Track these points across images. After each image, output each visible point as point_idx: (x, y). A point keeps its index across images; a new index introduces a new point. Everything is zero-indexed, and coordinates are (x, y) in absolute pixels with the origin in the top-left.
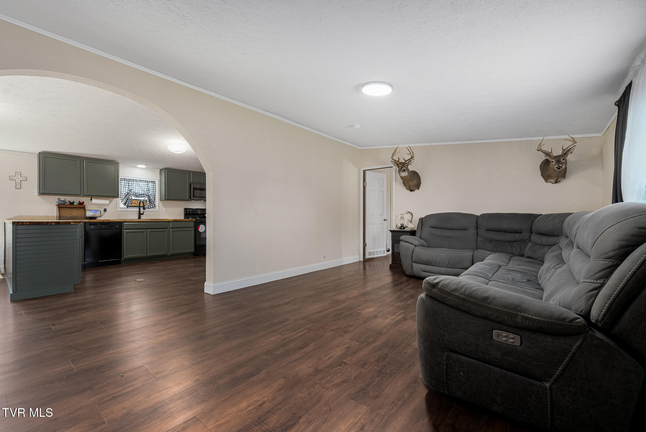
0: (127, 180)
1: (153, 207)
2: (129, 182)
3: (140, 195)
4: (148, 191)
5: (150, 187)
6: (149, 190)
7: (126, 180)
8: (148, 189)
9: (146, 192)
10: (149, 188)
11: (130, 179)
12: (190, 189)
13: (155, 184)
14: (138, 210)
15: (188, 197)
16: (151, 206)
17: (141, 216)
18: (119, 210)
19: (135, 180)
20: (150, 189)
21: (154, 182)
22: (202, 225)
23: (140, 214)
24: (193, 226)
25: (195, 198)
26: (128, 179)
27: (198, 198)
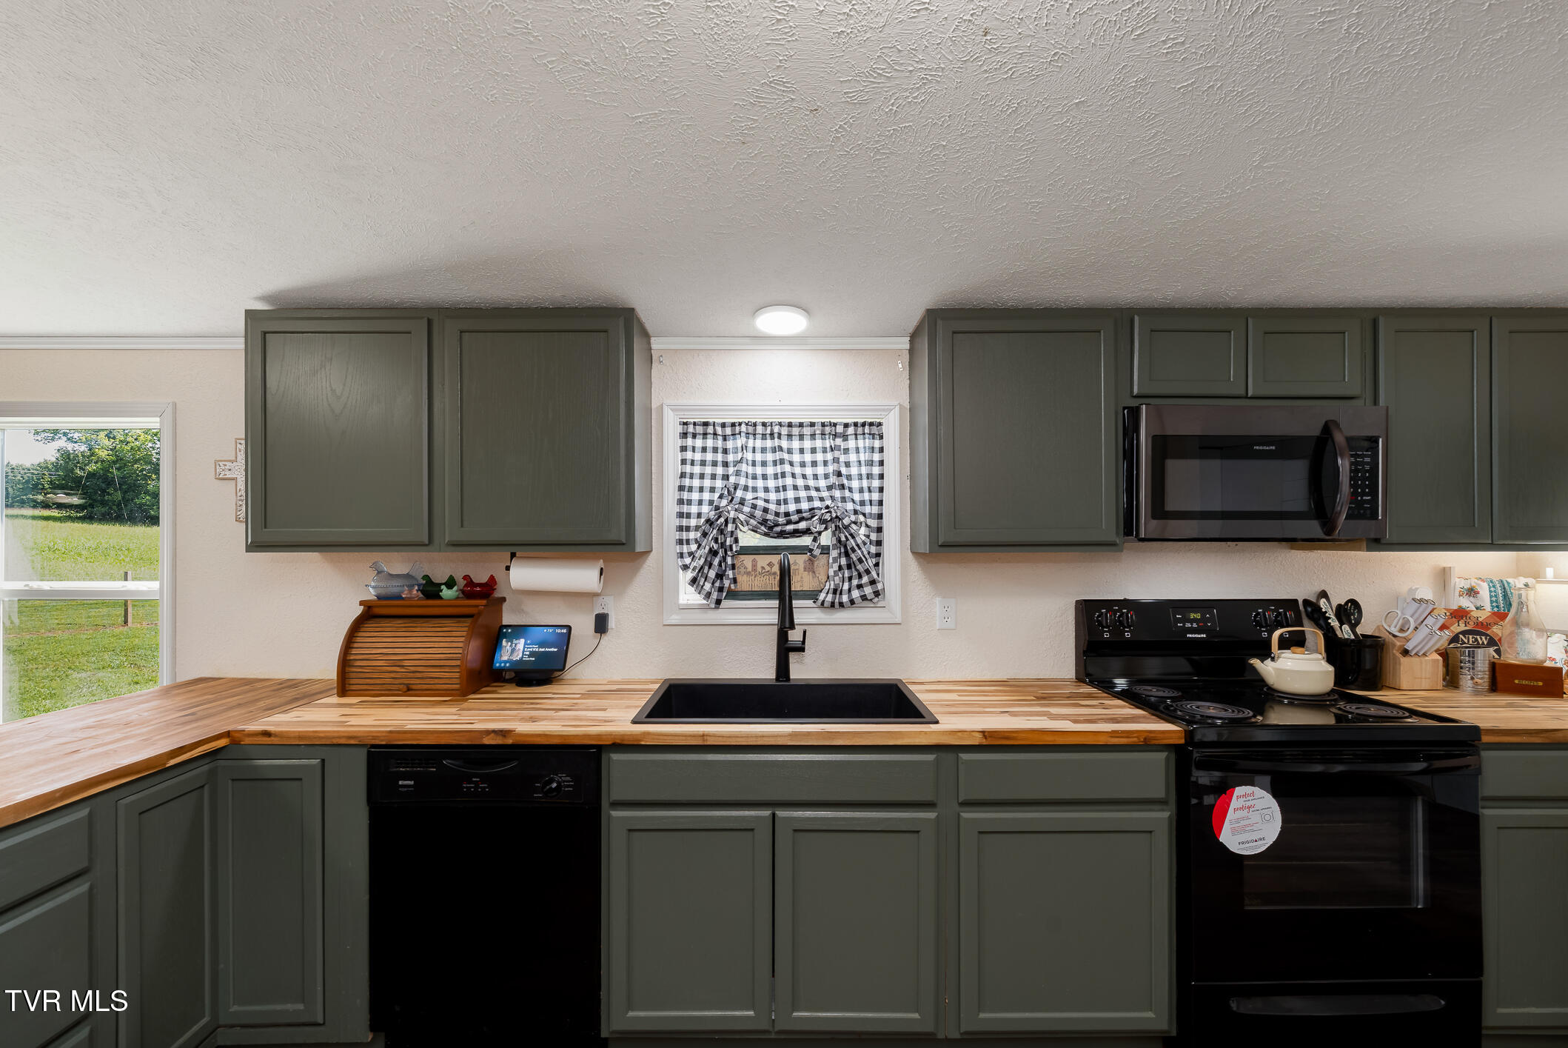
0: (719, 430)
1: (864, 598)
2: (730, 444)
3: (789, 522)
4: (837, 494)
5: (847, 465)
6: (842, 487)
7: (710, 430)
8: (839, 474)
9: (825, 494)
10: (844, 470)
11: (733, 425)
12: (1129, 454)
13: (877, 444)
14: (773, 617)
15: (1107, 524)
16: (856, 594)
17: (791, 660)
18: (675, 619)
19: (764, 424)
20: (849, 477)
21: (872, 428)
22: (1243, 788)
23: (786, 650)
24: (1159, 792)
25: (1175, 527)
26: (723, 425)
27: (1191, 527)
